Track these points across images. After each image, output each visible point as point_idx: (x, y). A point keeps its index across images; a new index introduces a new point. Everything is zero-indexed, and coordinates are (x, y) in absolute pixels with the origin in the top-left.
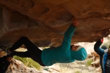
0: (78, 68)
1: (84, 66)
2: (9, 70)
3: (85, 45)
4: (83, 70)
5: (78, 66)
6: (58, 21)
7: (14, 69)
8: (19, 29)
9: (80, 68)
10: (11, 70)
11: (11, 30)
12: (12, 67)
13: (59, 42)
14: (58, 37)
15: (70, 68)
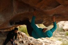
0: (60, 37)
1: (63, 36)
2: (17, 38)
3: (64, 22)
4: (63, 38)
5: (60, 36)
6: (48, 7)
7: (20, 37)
8: (23, 13)
9: (61, 37)
10: (19, 39)
11: (18, 14)
12: (19, 37)
13: (48, 21)
14: (48, 18)
15: (55, 37)
